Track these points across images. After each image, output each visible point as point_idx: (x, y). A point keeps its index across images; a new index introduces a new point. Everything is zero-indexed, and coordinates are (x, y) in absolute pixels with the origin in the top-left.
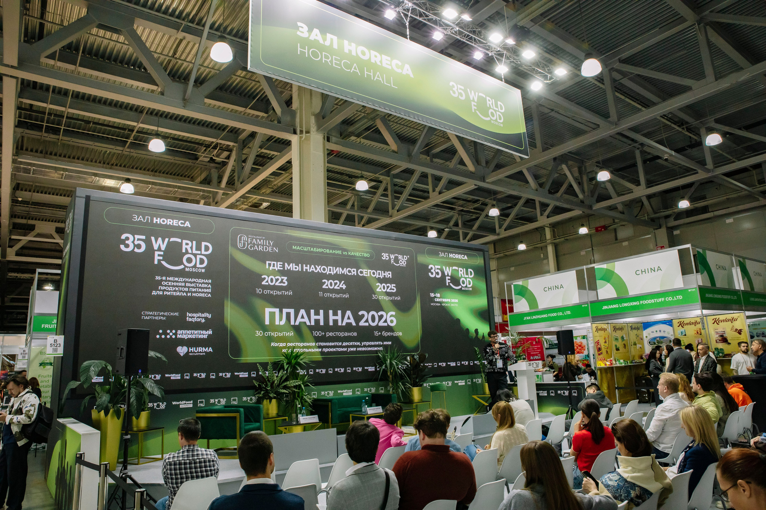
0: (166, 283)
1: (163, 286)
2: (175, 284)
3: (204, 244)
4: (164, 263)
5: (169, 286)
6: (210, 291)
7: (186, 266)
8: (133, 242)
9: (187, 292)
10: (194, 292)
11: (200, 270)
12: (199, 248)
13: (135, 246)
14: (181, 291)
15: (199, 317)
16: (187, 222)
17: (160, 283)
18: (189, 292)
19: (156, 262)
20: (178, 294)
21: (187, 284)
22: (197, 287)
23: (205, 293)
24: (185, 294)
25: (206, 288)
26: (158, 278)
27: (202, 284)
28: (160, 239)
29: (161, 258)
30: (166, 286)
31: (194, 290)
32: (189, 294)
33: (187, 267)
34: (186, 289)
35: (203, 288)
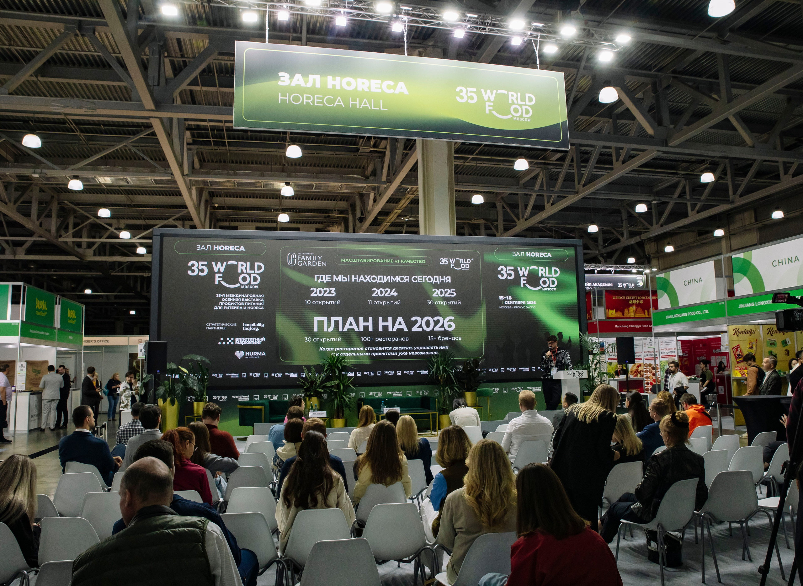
0: (225, 300)
1: (222, 302)
2: (233, 300)
3: (257, 264)
4: (223, 283)
5: (228, 302)
6: (262, 304)
7: (241, 284)
8: (198, 268)
9: (243, 306)
10: (249, 306)
11: (253, 287)
12: (252, 268)
13: (199, 270)
14: (238, 305)
15: (254, 327)
16: (242, 247)
17: (220, 299)
18: (244, 306)
19: (217, 283)
20: (235, 308)
21: (243, 300)
22: (251, 302)
23: (259, 306)
24: (241, 308)
25: (259, 302)
26: (218, 295)
27: (255, 298)
28: (219, 263)
29: (221, 279)
30: (225, 302)
31: (248, 304)
32: (245, 308)
33: (243, 285)
34: (242, 304)
35: (257, 302)
